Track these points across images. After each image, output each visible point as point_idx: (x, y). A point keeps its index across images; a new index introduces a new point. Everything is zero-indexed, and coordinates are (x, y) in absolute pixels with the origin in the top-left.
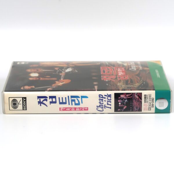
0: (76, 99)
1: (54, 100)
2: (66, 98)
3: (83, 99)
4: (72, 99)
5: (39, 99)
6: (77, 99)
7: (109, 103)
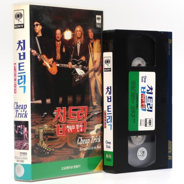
0: (23, 80)
1: (22, 57)
2: (23, 70)
3: (23, 88)
4: (23, 77)
5: (23, 41)
6: (23, 82)
7: (20, 115)
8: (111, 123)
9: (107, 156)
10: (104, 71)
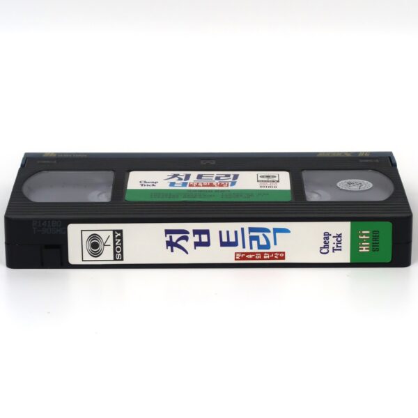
8: (268, 231)
9: (364, 250)
10: (122, 260)
